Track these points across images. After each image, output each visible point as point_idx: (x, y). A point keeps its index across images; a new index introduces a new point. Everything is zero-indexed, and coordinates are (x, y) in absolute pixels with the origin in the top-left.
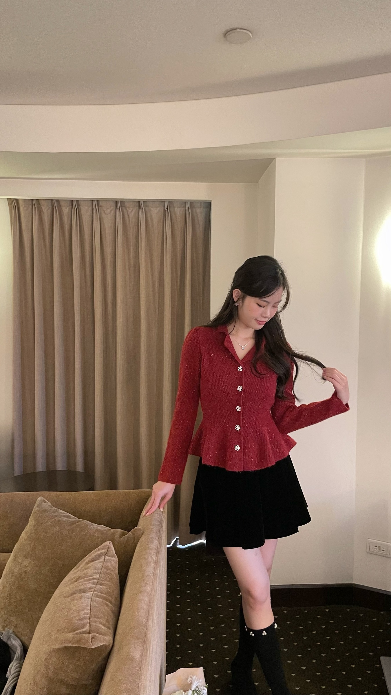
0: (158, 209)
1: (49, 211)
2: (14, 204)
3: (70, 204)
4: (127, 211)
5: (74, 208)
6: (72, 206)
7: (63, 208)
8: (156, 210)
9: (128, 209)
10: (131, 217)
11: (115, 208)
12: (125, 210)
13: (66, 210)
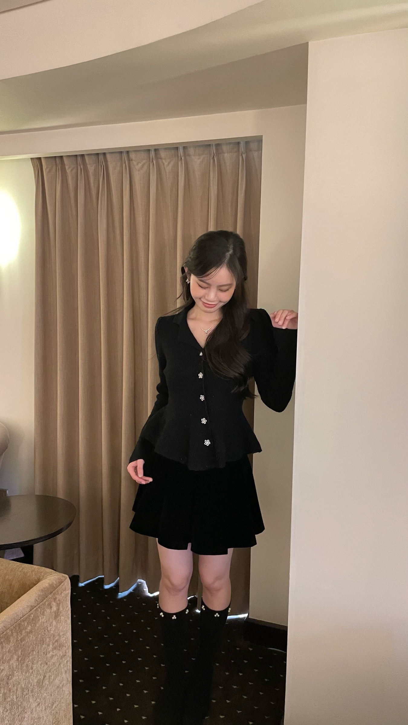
0: (202, 158)
1: (74, 171)
2: (37, 166)
4: (164, 164)
5: (101, 163)
6: (99, 162)
7: (89, 166)
8: (199, 159)
9: (164, 161)
10: (167, 171)
11: (148, 161)
12: (161, 163)
13: (91, 169)
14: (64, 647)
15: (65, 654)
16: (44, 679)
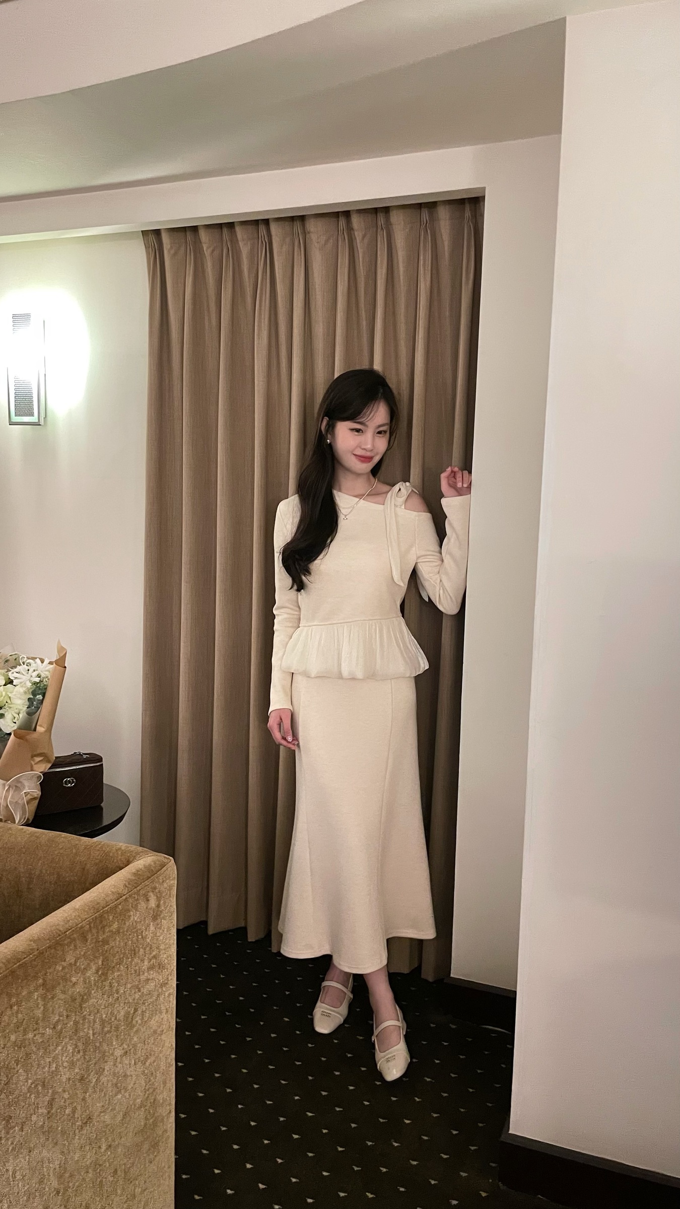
4: (356, 238)
5: (262, 241)
6: (258, 239)
7: (241, 244)
9: (356, 233)
10: (361, 250)
12: (353, 237)
13: (245, 250)
14: (166, 970)
15: (166, 982)
16: (134, 1013)
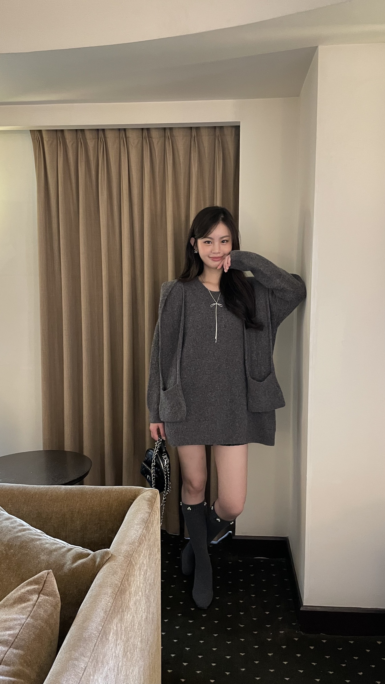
1: (74, 145)
2: (38, 139)
3: (97, 137)
5: (101, 140)
6: (98, 139)
7: (88, 141)
11: (141, 139)
13: (91, 144)
